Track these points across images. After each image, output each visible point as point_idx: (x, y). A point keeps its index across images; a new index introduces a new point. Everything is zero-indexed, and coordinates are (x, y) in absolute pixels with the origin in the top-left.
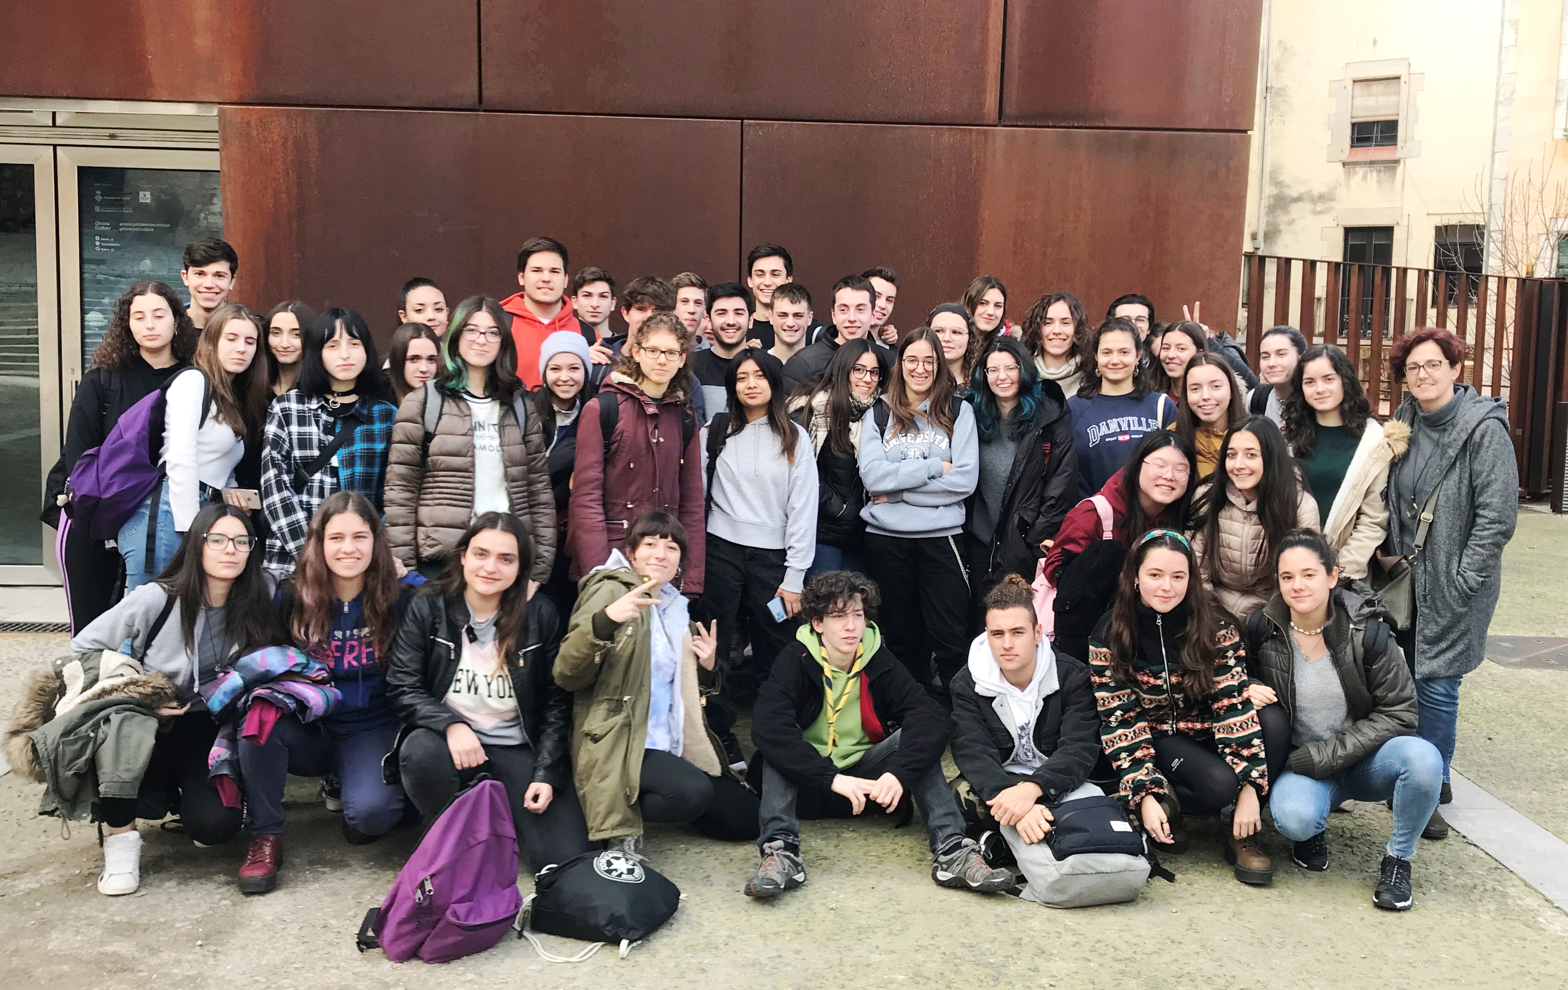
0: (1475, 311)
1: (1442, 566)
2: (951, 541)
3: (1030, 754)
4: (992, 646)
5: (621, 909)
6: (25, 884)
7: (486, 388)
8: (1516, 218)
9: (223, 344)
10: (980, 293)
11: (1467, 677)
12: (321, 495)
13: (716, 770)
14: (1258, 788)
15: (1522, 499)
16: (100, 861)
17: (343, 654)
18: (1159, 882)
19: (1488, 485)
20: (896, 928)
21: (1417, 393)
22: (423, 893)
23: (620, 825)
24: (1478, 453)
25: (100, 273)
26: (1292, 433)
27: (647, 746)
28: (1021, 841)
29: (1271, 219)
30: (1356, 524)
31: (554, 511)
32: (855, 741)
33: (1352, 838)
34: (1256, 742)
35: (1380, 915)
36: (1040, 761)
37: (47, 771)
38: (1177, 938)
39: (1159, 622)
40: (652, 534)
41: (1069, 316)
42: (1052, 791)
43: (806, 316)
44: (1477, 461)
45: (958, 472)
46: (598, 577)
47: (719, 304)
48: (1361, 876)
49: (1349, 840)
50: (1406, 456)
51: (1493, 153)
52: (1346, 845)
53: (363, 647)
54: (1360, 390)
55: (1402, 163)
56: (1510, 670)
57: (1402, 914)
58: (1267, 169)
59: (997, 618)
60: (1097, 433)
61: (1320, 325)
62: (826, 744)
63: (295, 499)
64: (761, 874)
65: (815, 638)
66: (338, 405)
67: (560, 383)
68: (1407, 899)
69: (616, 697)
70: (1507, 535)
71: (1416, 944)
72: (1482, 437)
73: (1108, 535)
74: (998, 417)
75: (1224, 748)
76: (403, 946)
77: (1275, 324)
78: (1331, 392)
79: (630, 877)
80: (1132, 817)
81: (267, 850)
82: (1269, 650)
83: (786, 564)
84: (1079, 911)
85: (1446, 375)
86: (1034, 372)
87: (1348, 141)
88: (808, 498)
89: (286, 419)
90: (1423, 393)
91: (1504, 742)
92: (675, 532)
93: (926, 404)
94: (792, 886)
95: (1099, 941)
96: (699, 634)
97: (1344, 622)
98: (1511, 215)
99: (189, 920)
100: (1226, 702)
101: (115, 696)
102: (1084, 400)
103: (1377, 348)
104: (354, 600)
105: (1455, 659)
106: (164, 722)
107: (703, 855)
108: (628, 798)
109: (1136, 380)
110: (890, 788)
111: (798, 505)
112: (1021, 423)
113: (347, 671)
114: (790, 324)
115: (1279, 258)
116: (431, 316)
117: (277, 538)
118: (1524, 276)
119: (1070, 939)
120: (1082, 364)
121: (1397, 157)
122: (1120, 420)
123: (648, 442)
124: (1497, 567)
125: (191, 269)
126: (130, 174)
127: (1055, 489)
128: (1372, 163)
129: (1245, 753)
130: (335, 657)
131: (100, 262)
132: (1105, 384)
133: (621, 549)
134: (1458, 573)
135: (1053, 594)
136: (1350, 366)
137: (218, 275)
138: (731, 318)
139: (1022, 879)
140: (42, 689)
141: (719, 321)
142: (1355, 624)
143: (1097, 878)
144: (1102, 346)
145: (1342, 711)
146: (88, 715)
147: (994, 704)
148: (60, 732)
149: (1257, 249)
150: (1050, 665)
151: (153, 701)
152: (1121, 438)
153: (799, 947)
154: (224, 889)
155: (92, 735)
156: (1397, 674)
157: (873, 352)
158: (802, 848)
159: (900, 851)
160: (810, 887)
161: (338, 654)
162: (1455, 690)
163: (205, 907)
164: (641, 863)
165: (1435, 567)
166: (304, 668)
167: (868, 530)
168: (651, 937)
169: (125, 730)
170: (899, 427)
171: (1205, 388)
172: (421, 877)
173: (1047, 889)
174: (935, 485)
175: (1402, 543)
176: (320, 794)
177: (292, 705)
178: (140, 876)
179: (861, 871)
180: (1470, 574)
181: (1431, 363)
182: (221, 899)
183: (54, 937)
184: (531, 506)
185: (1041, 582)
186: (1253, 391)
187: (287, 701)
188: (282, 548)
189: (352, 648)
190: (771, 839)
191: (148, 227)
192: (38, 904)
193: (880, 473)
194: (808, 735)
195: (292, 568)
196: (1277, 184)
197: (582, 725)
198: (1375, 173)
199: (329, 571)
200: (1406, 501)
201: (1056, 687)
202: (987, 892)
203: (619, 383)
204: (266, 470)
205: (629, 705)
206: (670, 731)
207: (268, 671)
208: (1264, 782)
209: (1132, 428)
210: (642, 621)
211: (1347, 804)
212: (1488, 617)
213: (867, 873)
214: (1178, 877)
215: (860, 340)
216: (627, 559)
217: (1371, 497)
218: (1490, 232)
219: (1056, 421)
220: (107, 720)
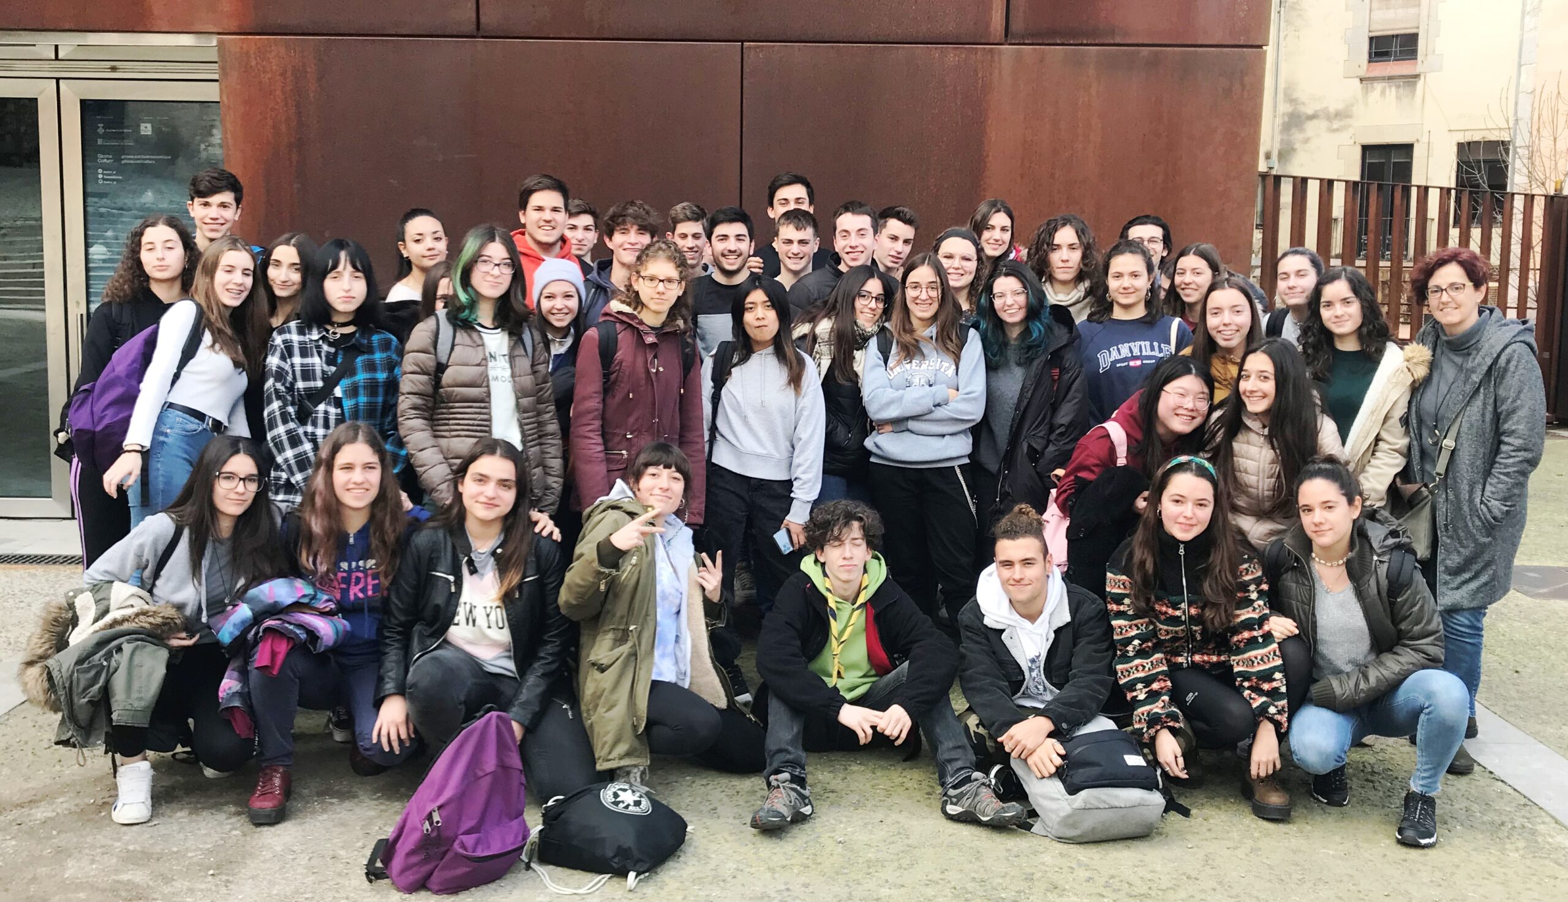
0: (1500, 231)
1: (1465, 495)
2: (958, 471)
3: (1041, 687)
4: (999, 576)
5: (629, 840)
6: (41, 813)
7: (494, 319)
8: (1544, 132)
9: (220, 276)
10: (985, 218)
11: (1491, 608)
12: (326, 426)
13: (722, 703)
14: (1277, 725)
15: (1550, 424)
16: (113, 791)
17: (349, 585)
18: (1174, 817)
19: (1514, 411)
20: (905, 862)
21: (1439, 316)
22: (431, 824)
23: (628, 754)
24: (1503, 378)
25: (102, 206)
26: (1309, 358)
27: (654, 677)
28: (1032, 775)
29: (1285, 138)
30: (1374, 451)
31: (560, 442)
32: (861, 674)
33: (1373, 773)
34: (1278, 675)
35: (1405, 853)
36: (1052, 694)
37: (62, 699)
38: (1194, 874)
39: (1182, 552)
40: (656, 464)
41: (1076, 241)
42: (1064, 726)
43: (812, 243)
44: (1502, 387)
45: (964, 399)
46: (602, 508)
47: (720, 230)
48: (1383, 811)
49: (1370, 776)
50: (1427, 380)
51: (1520, 66)
52: (1367, 780)
53: (369, 579)
54: (1381, 314)
55: (1422, 77)
56: (1538, 601)
57: (1426, 851)
58: (1282, 85)
59: (1006, 548)
60: (1108, 358)
61: (1337, 246)
62: (831, 676)
63: (301, 431)
64: (767, 806)
65: (819, 569)
66: (338, 336)
67: (555, 311)
68: (1431, 836)
69: (622, 627)
70: (1533, 463)
71: (1441, 882)
72: (1508, 361)
73: (1121, 461)
74: (1005, 344)
75: (1242, 681)
76: (411, 877)
77: (1292, 245)
78: (1350, 316)
79: (637, 809)
80: (1146, 751)
81: (277, 782)
82: (1289, 581)
83: (792, 495)
84: (1092, 846)
85: (1471, 297)
86: (1042, 296)
87: (1366, 56)
88: (815, 429)
89: (288, 352)
90: (1447, 318)
91: (1532, 676)
92: (679, 462)
93: (933, 331)
94: (799, 819)
95: (1112, 877)
96: (704, 565)
97: (1368, 554)
98: (1538, 130)
99: (201, 849)
100: (1246, 635)
101: (126, 626)
102: (1094, 324)
103: (1396, 271)
104: (359, 532)
105: (1478, 590)
106: (174, 652)
107: (709, 787)
108: (635, 727)
109: (1148, 304)
110: (898, 721)
111: (804, 436)
112: (1029, 348)
113: (353, 603)
114: (796, 252)
115: (1294, 178)
116: (431, 246)
117: (282, 470)
118: (1552, 193)
119: (1083, 874)
120: (1091, 288)
121: (1417, 72)
122: (1132, 344)
123: (648, 372)
124: (1523, 496)
125: (196, 200)
126: (131, 107)
127: (1065, 415)
128: (1390, 78)
129: (1266, 687)
130: (342, 589)
131: (102, 195)
132: (1116, 308)
133: (625, 479)
134: (1482, 502)
135: (1067, 523)
136: (1369, 289)
137: (223, 205)
138: (732, 244)
139: (1033, 814)
140: (56, 620)
141: (719, 246)
142: (1379, 555)
143: (1110, 813)
144: (1113, 269)
145: (1365, 644)
146: (101, 644)
147: (1003, 637)
148: (74, 661)
149: (1271, 168)
150: (1062, 596)
151: (163, 631)
152: (1132, 364)
153: (808, 881)
154: (234, 820)
155: (105, 663)
156: (1422, 606)
157: (879, 278)
158: (810, 779)
159: (909, 785)
160: (818, 820)
161: (344, 586)
162: (1479, 621)
163: (216, 837)
164: (648, 794)
165: (1457, 496)
166: (312, 599)
167: (873, 460)
168: (659, 870)
169: (137, 659)
170: (903, 354)
171: (1226, 313)
172: (428, 810)
173: (1059, 823)
174: (940, 413)
175: (1422, 470)
176: (327, 726)
177: (303, 636)
178: (153, 806)
179: (869, 804)
180: (1495, 504)
181: (1454, 286)
182: (231, 830)
183: (70, 865)
184: (540, 437)
185: (1053, 511)
186: (1268, 315)
187: (298, 632)
188: (288, 480)
189: (358, 580)
190: (777, 772)
191: (148, 159)
192: (54, 833)
193: (884, 401)
194: (814, 666)
195: (298, 499)
196: (1292, 101)
197: (588, 656)
198: (1393, 89)
199: (339, 502)
200: (1428, 427)
201: (1068, 619)
202: (998, 826)
203: (619, 313)
204: (270, 402)
205: (635, 635)
206: (677, 662)
207: (276, 603)
208: (1283, 718)
209: (1144, 353)
210: (647, 549)
211: (1368, 739)
212: (1515, 545)
213: (875, 806)
214: (1194, 812)
215: (863, 267)
216: (631, 489)
217: (1390, 422)
218: (1515, 148)
219: (1065, 346)
220: (119, 649)
